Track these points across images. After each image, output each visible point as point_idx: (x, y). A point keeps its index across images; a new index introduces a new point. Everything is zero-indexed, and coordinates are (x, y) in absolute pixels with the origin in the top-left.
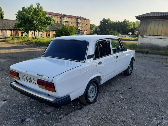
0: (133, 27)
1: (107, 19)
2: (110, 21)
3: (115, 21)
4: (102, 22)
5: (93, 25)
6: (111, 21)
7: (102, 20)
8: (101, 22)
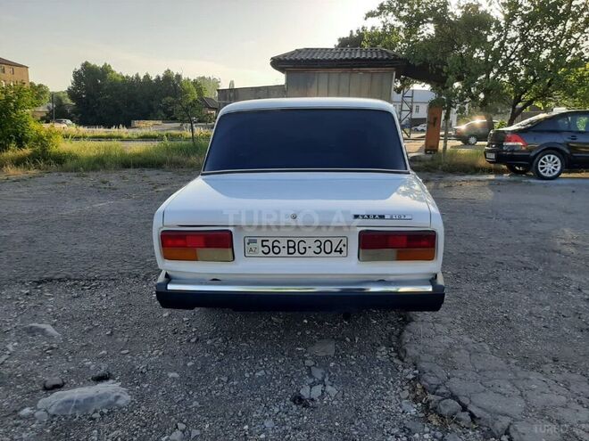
0: (196, 97)
1: (100, 65)
2: (113, 72)
3: (132, 74)
4: (80, 75)
5: (40, 86)
6: (118, 72)
7: (79, 67)
8: (75, 78)
